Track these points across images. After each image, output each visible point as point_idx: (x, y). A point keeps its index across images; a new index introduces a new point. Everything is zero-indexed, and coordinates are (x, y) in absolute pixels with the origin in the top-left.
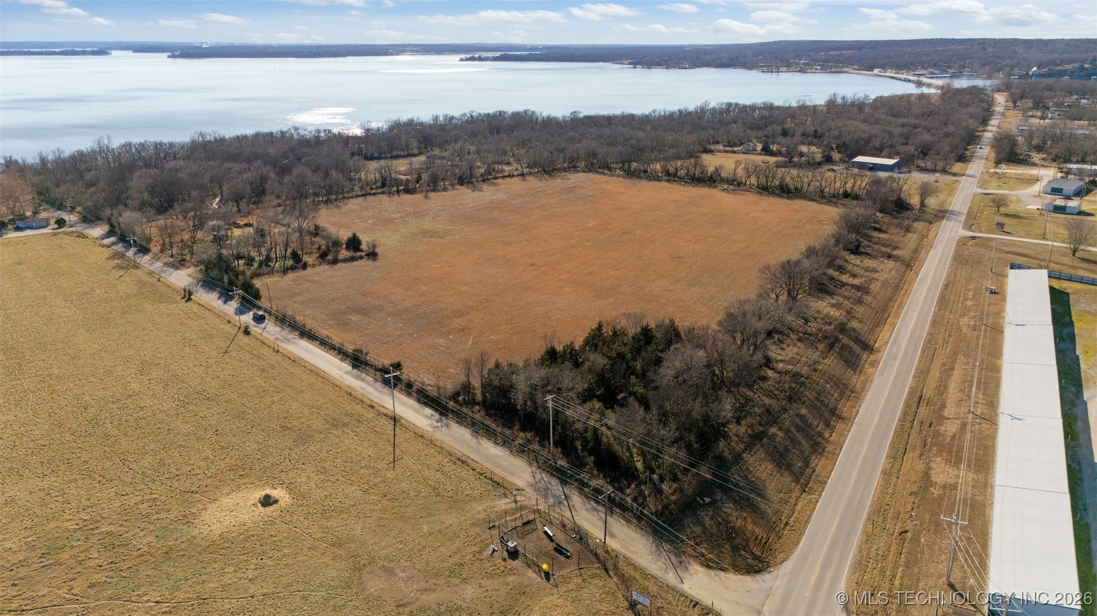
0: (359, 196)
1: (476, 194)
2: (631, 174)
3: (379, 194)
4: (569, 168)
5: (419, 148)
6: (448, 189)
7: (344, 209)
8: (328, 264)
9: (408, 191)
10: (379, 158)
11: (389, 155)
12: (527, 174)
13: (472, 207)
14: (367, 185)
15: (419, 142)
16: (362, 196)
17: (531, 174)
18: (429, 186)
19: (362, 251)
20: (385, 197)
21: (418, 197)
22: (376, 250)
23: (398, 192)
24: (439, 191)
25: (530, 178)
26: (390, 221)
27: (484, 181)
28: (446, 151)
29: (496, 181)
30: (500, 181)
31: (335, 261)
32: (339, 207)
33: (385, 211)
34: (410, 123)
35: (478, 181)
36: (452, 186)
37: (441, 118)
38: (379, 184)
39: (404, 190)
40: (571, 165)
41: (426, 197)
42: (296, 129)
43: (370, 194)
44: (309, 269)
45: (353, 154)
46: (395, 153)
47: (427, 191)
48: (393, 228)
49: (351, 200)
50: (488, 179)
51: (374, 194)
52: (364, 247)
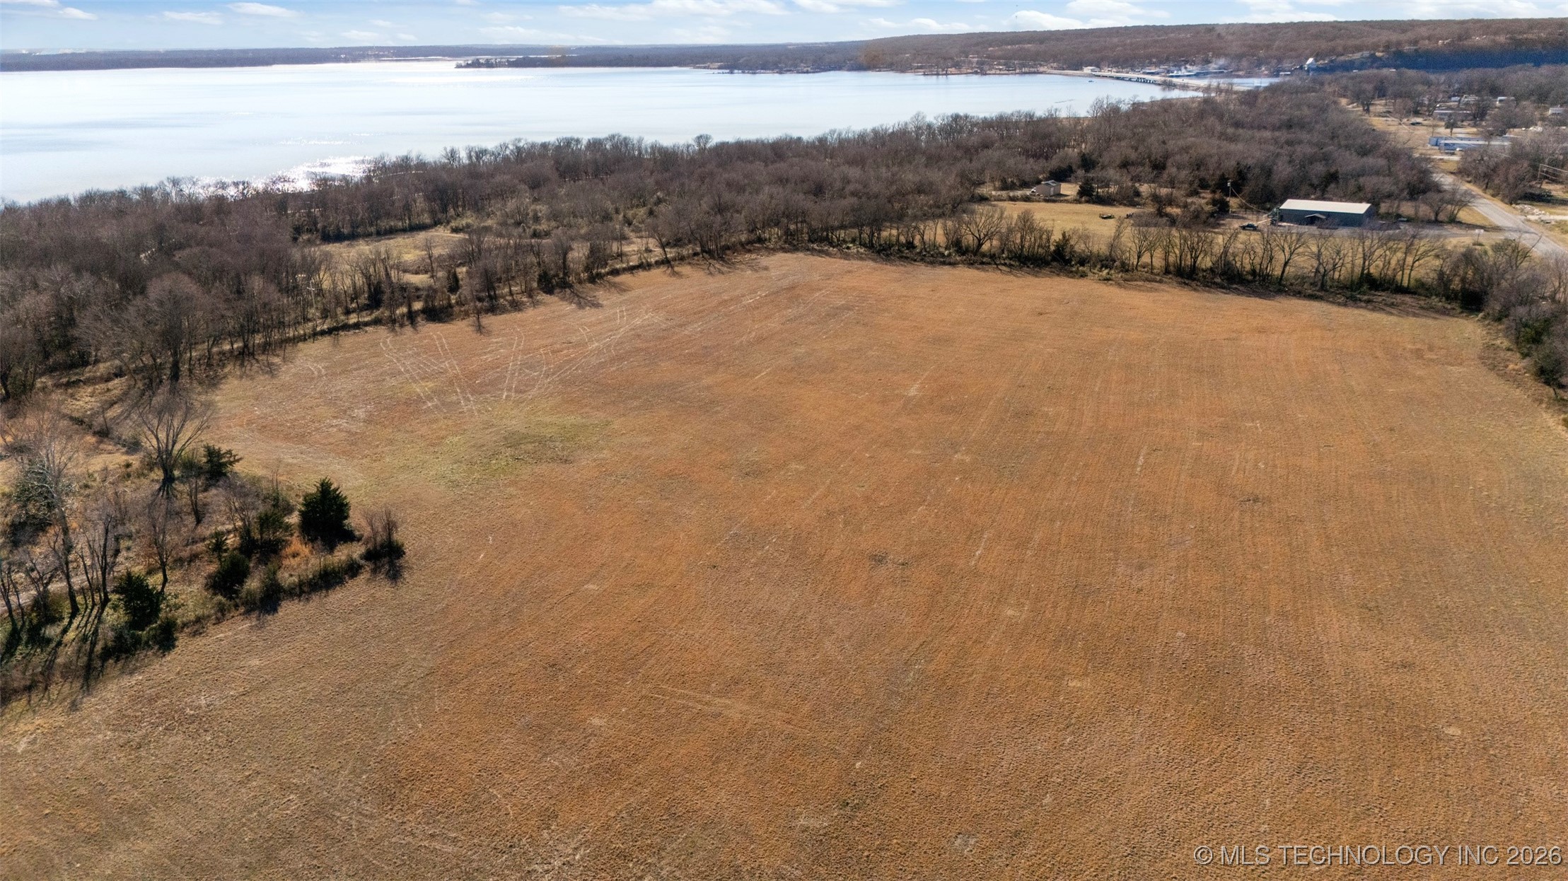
0: (323, 333)
1: (589, 315)
2: (884, 252)
3: (366, 324)
4: (750, 242)
5: (432, 212)
6: (523, 303)
7: (287, 373)
8: (248, 612)
9: (436, 314)
10: (353, 237)
11: (373, 229)
12: (674, 259)
13: (599, 352)
14: (338, 303)
15: (428, 198)
16: (330, 332)
17: (682, 259)
18: (480, 300)
19: (349, 537)
20: (382, 331)
21: (459, 329)
22: (397, 537)
23: (411, 317)
24: (504, 310)
25: (685, 269)
26: (412, 405)
27: (593, 279)
28: (488, 215)
29: (618, 279)
30: (624, 278)
31: (270, 600)
32: (271, 370)
33: (393, 375)
34: (404, 165)
35: (580, 282)
36: (530, 296)
37: (463, 155)
38: (363, 300)
39: (424, 311)
40: (753, 237)
41: (479, 328)
42: (175, 182)
43: (346, 327)
44: (182, 640)
45: (298, 230)
46: (384, 224)
47: (479, 312)
48: (424, 430)
49: (301, 345)
50: (600, 276)
51: (357, 326)
52: (355, 520)
